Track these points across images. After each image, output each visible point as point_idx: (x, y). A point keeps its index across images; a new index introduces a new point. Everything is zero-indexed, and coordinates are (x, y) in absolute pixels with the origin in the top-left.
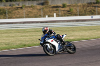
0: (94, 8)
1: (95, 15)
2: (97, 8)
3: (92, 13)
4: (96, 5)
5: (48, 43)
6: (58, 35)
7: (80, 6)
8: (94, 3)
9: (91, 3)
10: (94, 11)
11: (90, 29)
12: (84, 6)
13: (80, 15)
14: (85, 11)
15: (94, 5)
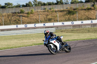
0: (18, 17)
1: (20, 24)
2: (21, 17)
3: (17, 22)
4: (20, 14)
5: (51, 43)
6: (58, 37)
7: (5, 15)
8: (18, 13)
9: (15, 13)
10: (19, 20)
11: (16, 38)
12: (8, 16)
13: (5, 25)
14: (10, 20)
15: (19, 15)
